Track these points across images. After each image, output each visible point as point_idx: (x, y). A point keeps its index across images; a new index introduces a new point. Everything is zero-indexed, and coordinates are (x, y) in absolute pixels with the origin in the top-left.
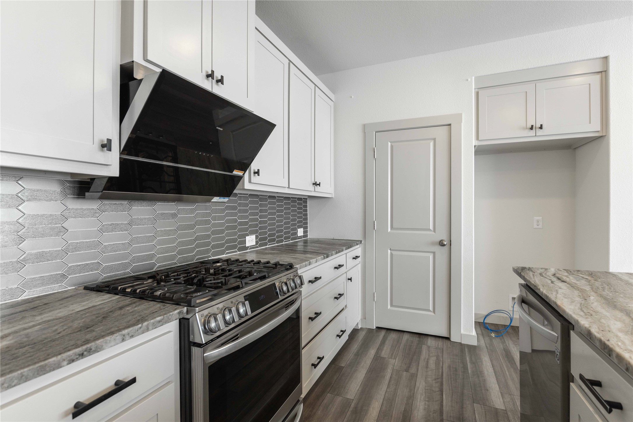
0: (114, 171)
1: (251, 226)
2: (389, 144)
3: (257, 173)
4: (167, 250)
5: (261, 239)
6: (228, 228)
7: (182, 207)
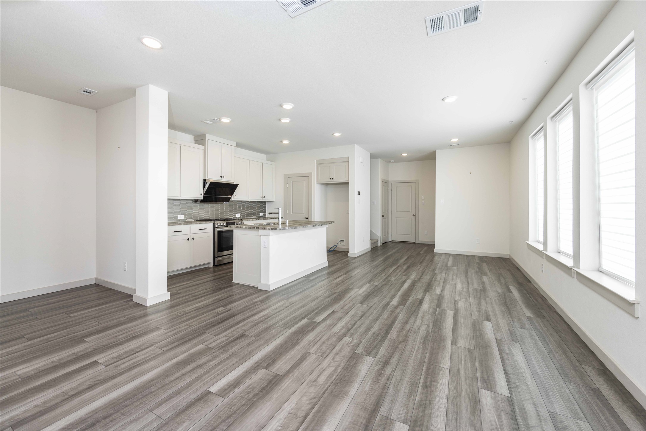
0: (202, 199)
1: (238, 211)
2: (292, 182)
3: (236, 196)
4: (212, 215)
5: (242, 215)
6: (230, 211)
7: (216, 205)
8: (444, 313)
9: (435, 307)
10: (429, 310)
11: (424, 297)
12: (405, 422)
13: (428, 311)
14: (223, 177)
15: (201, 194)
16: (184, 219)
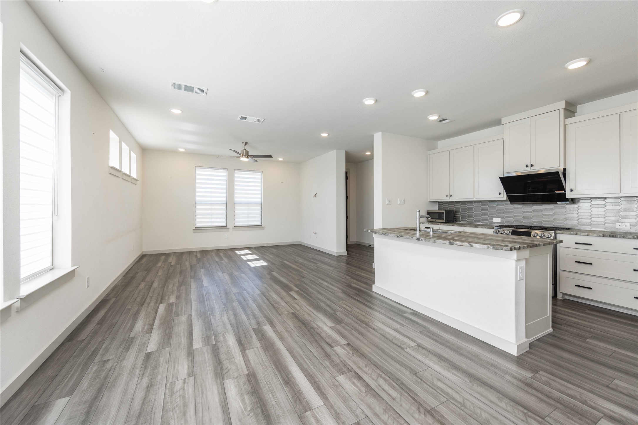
8: (205, 340)
9: (220, 345)
10: (224, 337)
11: (243, 357)
12: (206, 287)
13: (224, 334)
14: (532, 165)
15: (500, 194)
16: (500, 222)
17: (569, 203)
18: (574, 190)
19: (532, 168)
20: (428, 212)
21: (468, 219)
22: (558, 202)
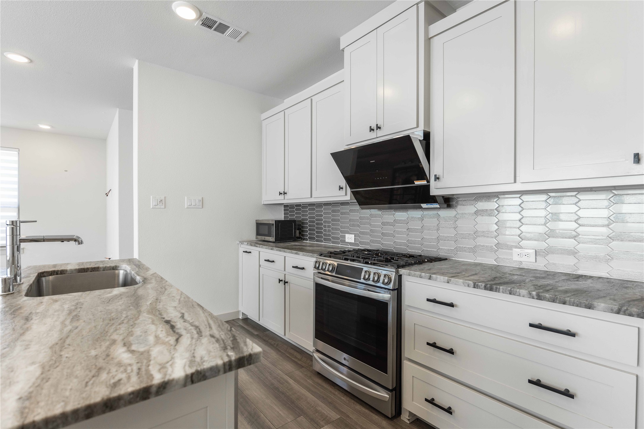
14: (378, 128)
15: (341, 188)
16: (354, 242)
17: (437, 206)
18: (441, 177)
19: (380, 133)
20: (257, 223)
21: (317, 236)
22: (422, 205)
